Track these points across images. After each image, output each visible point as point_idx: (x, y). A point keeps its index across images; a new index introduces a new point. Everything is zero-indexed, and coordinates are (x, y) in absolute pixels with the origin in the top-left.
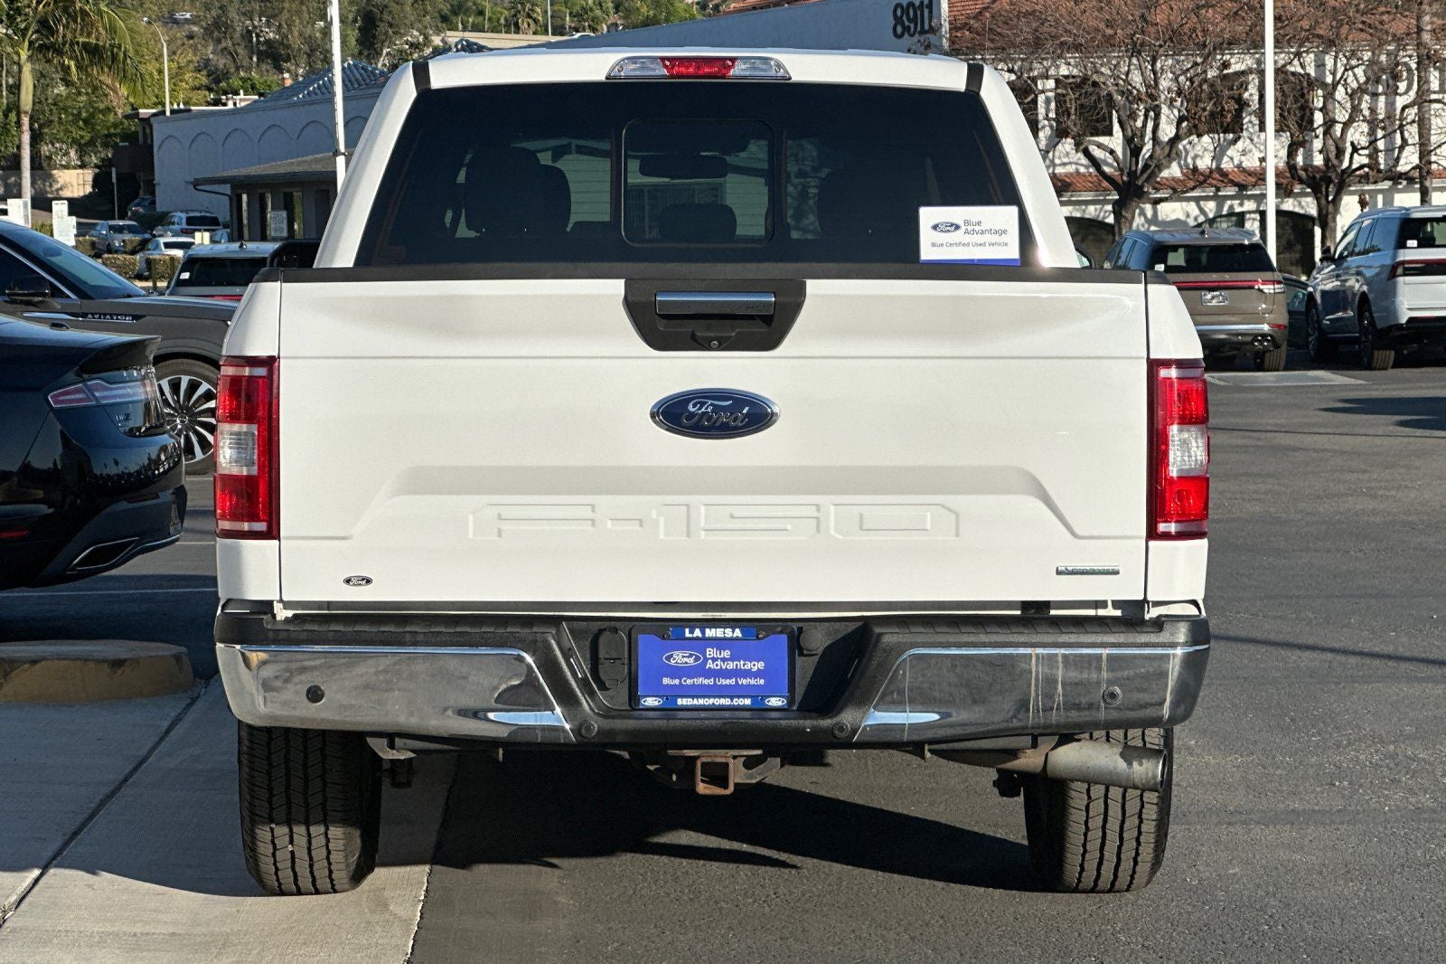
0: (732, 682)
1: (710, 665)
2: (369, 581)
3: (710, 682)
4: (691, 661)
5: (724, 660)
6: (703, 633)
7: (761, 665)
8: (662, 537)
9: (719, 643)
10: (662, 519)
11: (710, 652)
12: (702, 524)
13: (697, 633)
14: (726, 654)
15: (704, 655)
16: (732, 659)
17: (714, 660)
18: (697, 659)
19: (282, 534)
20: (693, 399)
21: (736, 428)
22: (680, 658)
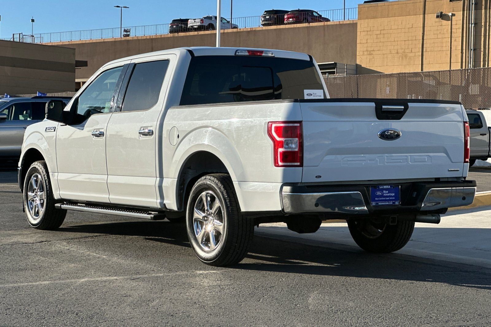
0: (388, 198)
1: (384, 195)
2: (320, 177)
3: (384, 199)
4: (380, 194)
5: (387, 193)
6: (383, 187)
7: (394, 194)
8: (378, 164)
9: (386, 189)
10: (378, 160)
11: (384, 192)
12: (386, 161)
13: (382, 187)
14: (387, 192)
15: (383, 192)
16: (389, 193)
17: (385, 193)
18: (382, 193)
19: (304, 165)
20: (386, 131)
21: (394, 138)
22: (379, 193)
